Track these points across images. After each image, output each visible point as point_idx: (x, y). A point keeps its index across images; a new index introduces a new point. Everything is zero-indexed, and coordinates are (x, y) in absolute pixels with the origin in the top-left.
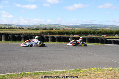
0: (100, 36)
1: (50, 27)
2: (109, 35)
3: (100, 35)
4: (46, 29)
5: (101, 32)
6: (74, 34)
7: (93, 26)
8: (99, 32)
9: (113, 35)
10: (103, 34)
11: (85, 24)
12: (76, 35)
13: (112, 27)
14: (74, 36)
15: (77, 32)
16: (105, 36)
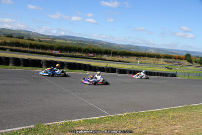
0: (87, 55)
1: (19, 34)
2: (97, 55)
3: (87, 53)
4: (11, 37)
5: (88, 49)
6: (53, 49)
7: (79, 39)
8: (86, 50)
9: (101, 55)
10: (91, 52)
11: (69, 36)
12: (56, 50)
13: (101, 43)
14: (53, 51)
15: (57, 46)
16: (92, 55)
